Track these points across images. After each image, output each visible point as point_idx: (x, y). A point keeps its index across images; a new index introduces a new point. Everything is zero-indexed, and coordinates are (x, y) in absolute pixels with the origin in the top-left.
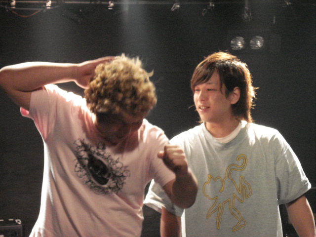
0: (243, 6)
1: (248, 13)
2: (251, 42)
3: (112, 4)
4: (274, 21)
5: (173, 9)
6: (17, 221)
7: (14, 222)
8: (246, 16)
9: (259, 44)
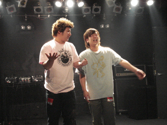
0: (103, 16)
1: (105, 18)
2: (106, 26)
3: (66, 16)
4: (112, 20)
5: (84, 17)
6: (41, 76)
7: (40, 77)
8: (104, 18)
9: (108, 26)
